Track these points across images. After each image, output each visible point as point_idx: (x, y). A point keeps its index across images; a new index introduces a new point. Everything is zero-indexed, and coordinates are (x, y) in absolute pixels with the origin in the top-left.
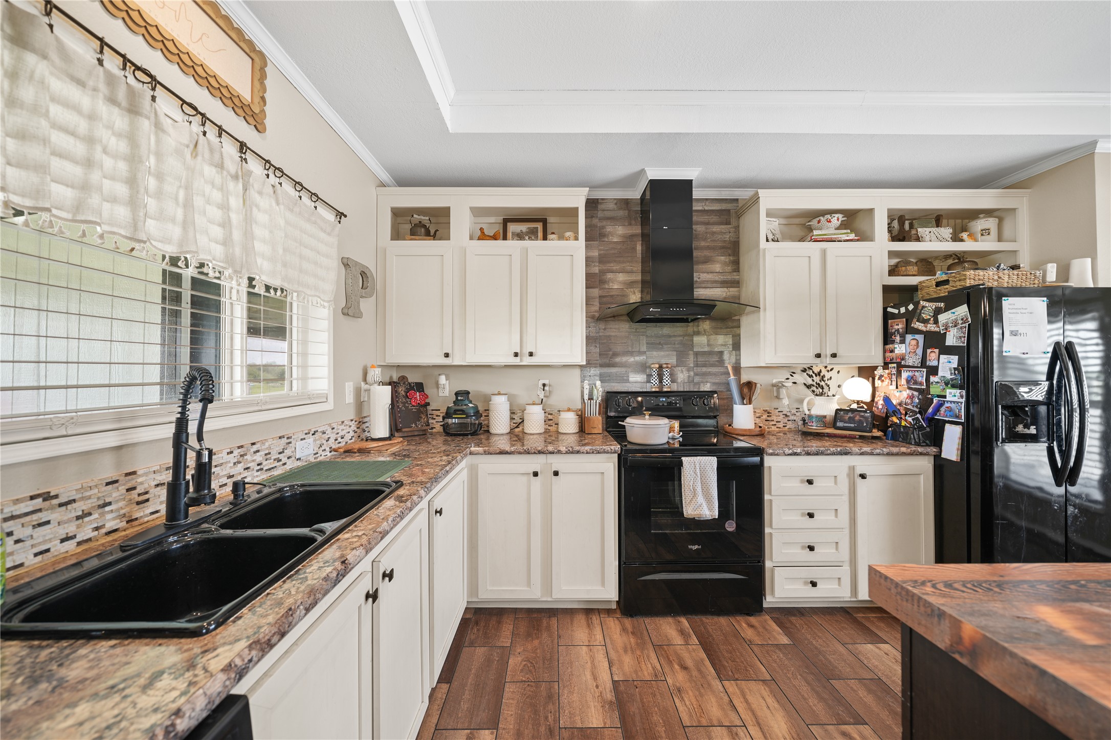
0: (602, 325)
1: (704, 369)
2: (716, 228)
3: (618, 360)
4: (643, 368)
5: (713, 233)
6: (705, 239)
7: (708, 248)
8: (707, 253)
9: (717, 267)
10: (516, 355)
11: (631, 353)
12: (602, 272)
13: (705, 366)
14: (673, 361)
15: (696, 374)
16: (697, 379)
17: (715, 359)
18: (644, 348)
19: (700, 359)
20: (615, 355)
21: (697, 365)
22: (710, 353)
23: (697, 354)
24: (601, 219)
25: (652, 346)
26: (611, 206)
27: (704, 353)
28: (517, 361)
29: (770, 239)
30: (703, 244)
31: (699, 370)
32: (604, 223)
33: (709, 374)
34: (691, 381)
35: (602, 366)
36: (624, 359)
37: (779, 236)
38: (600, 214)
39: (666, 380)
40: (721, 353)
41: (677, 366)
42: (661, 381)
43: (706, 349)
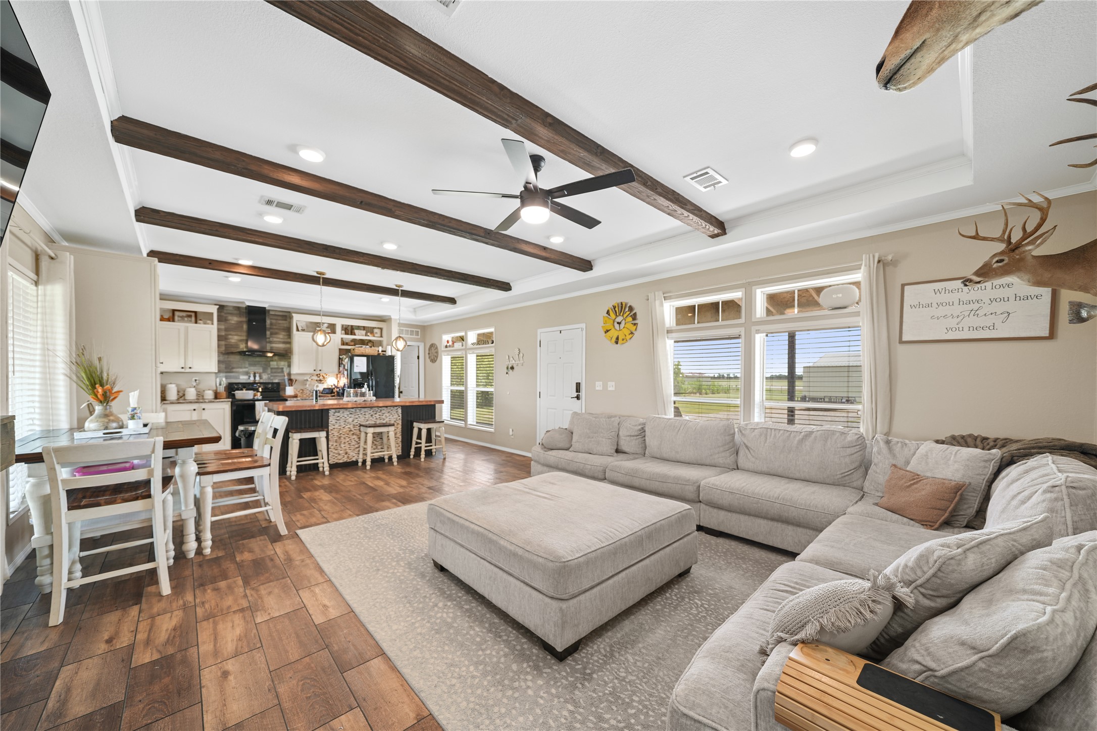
0: (226, 356)
1: (275, 374)
2: (280, 322)
3: (234, 370)
4: (247, 373)
5: (279, 324)
6: (276, 325)
7: (277, 329)
8: (276, 331)
9: (281, 336)
10: (183, 368)
11: (241, 368)
12: (226, 335)
13: (275, 373)
14: (261, 371)
15: (272, 376)
16: (272, 378)
17: (280, 370)
18: (247, 366)
19: (274, 370)
20: (233, 368)
21: (272, 373)
22: (277, 368)
23: (272, 369)
24: (225, 313)
25: (250, 365)
26: (231, 309)
27: (275, 368)
28: (183, 370)
29: (300, 329)
30: (275, 327)
31: (273, 374)
32: (227, 315)
33: (277, 376)
34: (269, 378)
35: (226, 372)
36: (237, 370)
37: (305, 328)
38: (225, 311)
39: (257, 378)
40: (283, 368)
41: (263, 372)
42: (255, 378)
43: (276, 367)
